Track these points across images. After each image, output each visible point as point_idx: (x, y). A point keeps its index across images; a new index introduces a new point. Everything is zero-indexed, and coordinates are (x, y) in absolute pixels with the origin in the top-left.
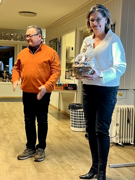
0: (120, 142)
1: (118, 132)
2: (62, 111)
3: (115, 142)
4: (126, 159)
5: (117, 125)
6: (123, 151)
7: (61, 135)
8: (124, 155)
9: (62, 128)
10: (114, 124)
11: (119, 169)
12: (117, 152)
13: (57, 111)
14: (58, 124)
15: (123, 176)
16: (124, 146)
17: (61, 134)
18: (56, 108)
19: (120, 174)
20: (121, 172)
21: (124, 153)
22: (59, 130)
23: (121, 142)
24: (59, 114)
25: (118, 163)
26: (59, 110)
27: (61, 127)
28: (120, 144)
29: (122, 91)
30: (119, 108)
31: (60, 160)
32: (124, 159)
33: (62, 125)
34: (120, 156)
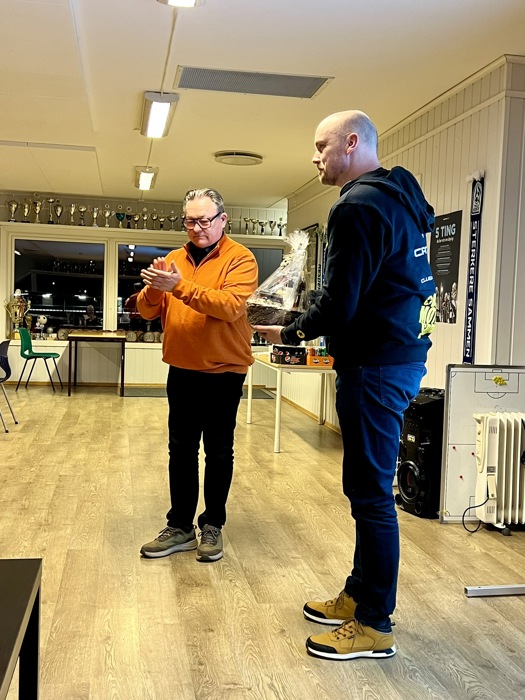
0: (498, 521)
1: (493, 491)
2: (331, 425)
3: (484, 520)
4: (516, 571)
5: (490, 470)
6: (508, 549)
7: (327, 493)
8: (510, 558)
9: (330, 476)
10: (481, 467)
11: (497, 601)
12: (490, 550)
13: (316, 425)
14: (318, 461)
15: (507, 623)
16: (512, 533)
17: (325, 491)
18: (312, 417)
19: (498, 616)
20: (501, 612)
21: (511, 555)
22: (320, 479)
23: (502, 521)
24: (321, 433)
25: (492, 584)
26: (323, 423)
27: (326, 472)
28: (500, 526)
29: (504, 370)
30: (495, 420)
31: (320, 568)
32: (509, 570)
33: (329, 466)
34: (499, 563)
